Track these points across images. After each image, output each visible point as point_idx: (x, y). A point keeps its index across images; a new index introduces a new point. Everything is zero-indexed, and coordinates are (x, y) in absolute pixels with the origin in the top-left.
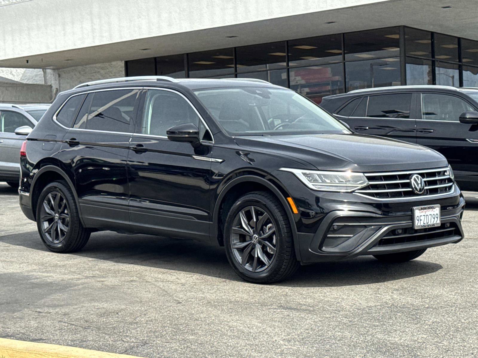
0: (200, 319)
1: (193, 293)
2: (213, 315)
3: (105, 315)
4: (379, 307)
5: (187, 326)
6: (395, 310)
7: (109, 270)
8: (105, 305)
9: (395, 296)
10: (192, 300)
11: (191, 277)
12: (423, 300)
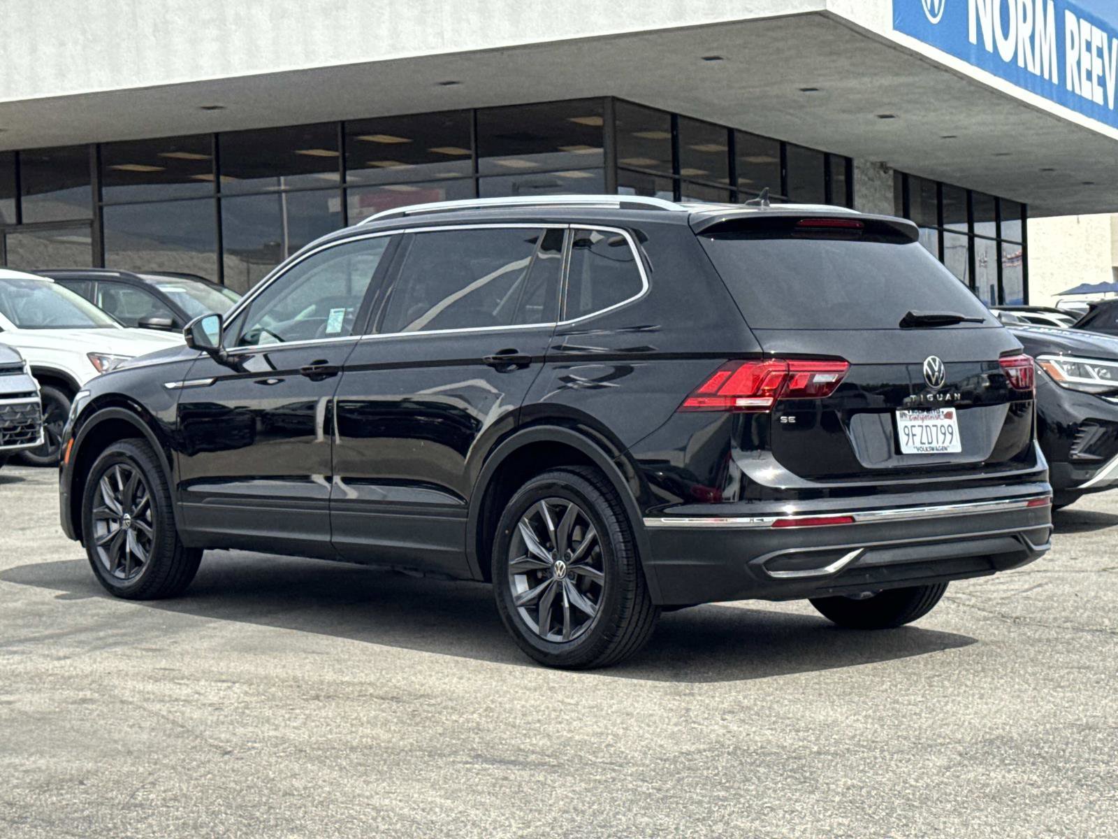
0: (296, 793)
1: (250, 729)
2: (324, 781)
3: (51, 786)
4: (709, 754)
5: (272, 811)
6: (748, 760)
7: (15, 675)
8: (42, 763)
9: (734, 727)
10: (255, 745)
11: (229, 687)
12: (801, 734)
